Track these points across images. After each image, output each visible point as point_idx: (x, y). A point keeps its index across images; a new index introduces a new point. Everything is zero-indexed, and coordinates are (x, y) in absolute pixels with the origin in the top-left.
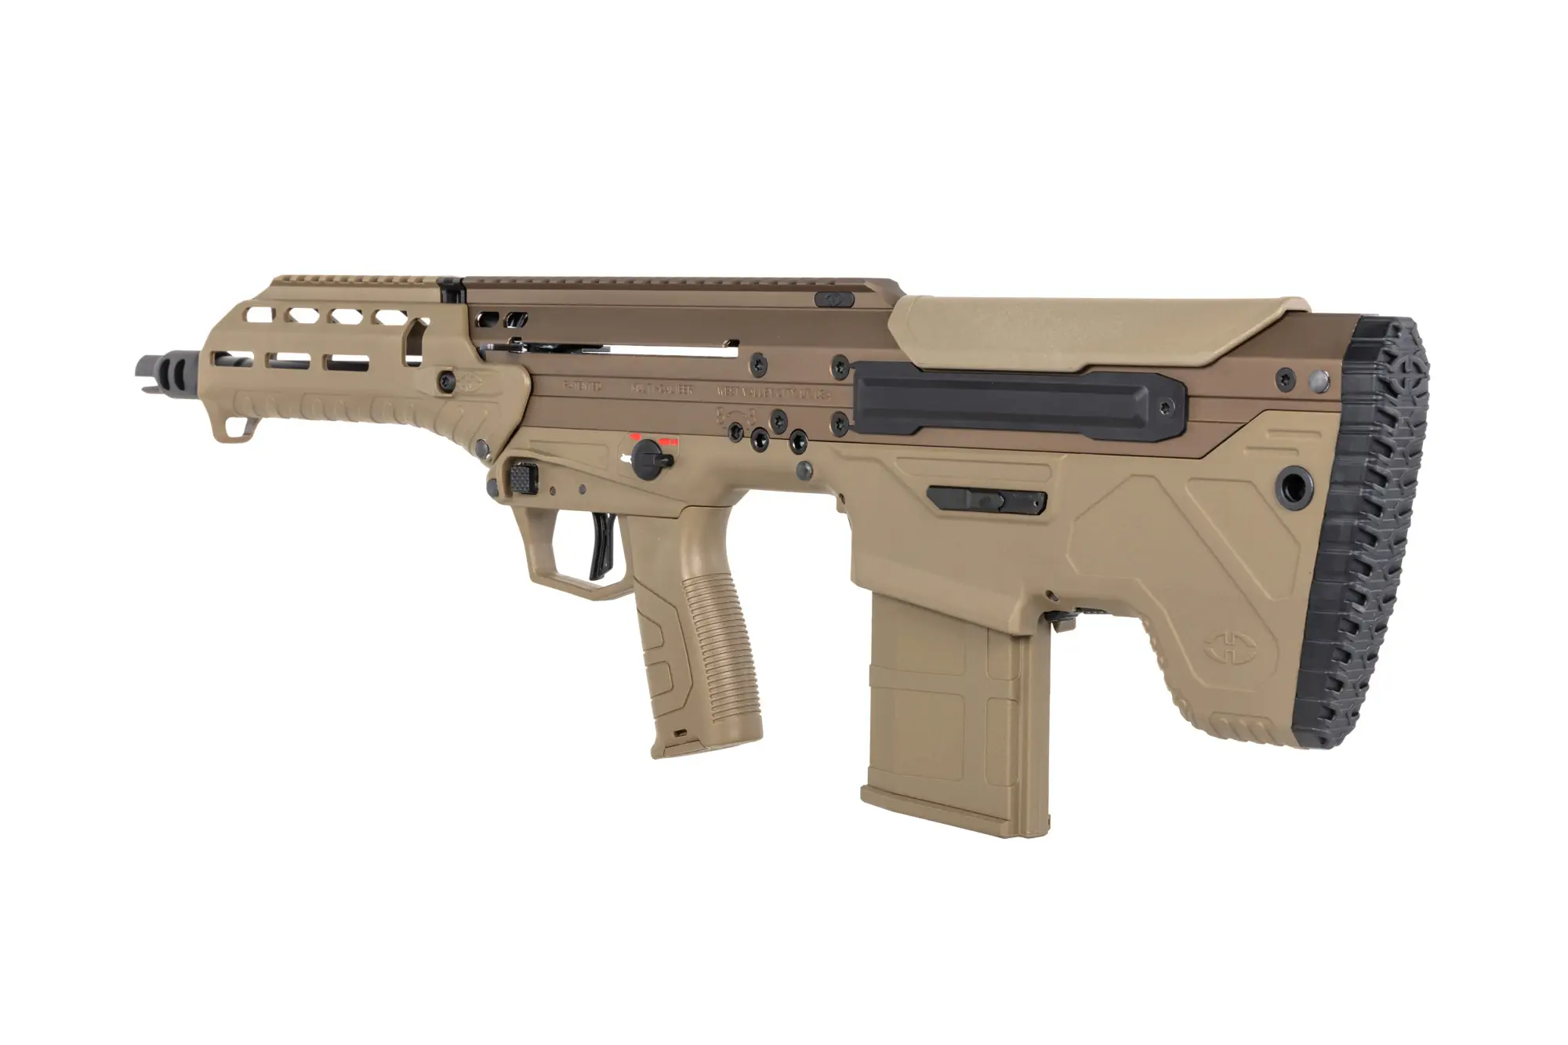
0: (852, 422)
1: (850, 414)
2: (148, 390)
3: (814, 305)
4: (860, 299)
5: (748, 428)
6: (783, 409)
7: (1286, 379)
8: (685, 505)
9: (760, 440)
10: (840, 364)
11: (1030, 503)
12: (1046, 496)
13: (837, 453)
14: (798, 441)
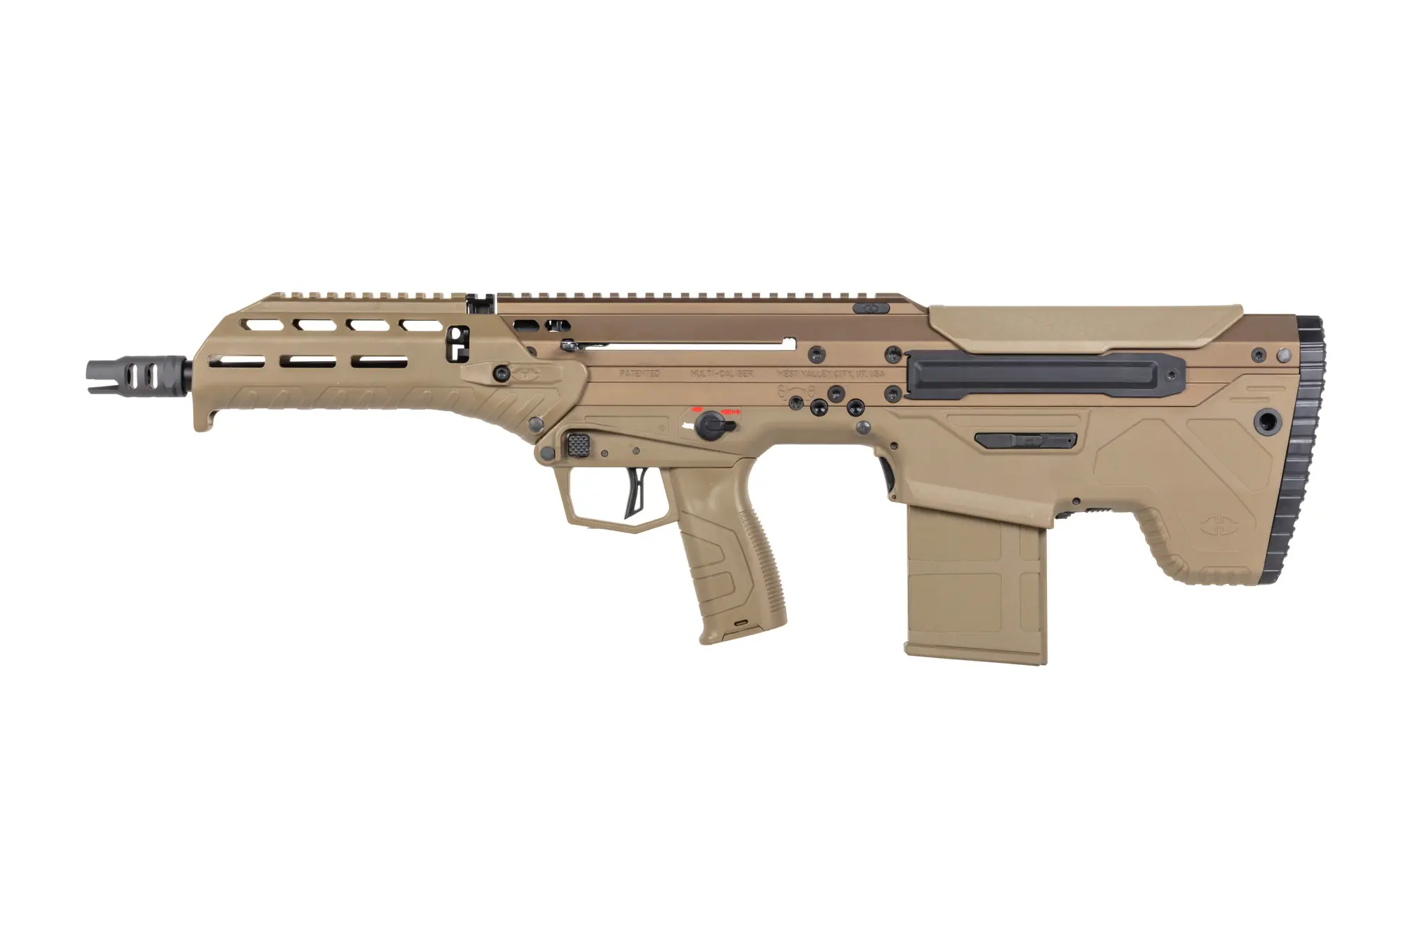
0: (905, 392)
1: (903, 388)
2: (93, 390)
3: (853, 312)
4: (895, 308)
5: (808, 401)
6: (842, 385)
7: (1259, 354)
8: (741, 457)
9: (819, 407)
10: (894, 353)
11: (1065, 441)
12: (1077, 435)
13: (896, 415)
14: (856, 407)
